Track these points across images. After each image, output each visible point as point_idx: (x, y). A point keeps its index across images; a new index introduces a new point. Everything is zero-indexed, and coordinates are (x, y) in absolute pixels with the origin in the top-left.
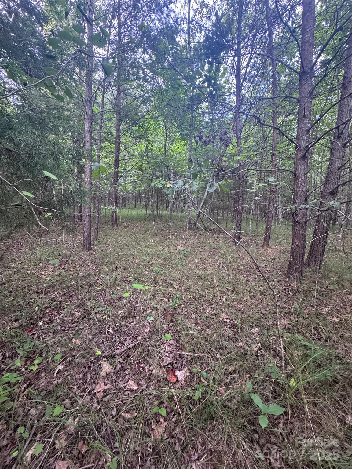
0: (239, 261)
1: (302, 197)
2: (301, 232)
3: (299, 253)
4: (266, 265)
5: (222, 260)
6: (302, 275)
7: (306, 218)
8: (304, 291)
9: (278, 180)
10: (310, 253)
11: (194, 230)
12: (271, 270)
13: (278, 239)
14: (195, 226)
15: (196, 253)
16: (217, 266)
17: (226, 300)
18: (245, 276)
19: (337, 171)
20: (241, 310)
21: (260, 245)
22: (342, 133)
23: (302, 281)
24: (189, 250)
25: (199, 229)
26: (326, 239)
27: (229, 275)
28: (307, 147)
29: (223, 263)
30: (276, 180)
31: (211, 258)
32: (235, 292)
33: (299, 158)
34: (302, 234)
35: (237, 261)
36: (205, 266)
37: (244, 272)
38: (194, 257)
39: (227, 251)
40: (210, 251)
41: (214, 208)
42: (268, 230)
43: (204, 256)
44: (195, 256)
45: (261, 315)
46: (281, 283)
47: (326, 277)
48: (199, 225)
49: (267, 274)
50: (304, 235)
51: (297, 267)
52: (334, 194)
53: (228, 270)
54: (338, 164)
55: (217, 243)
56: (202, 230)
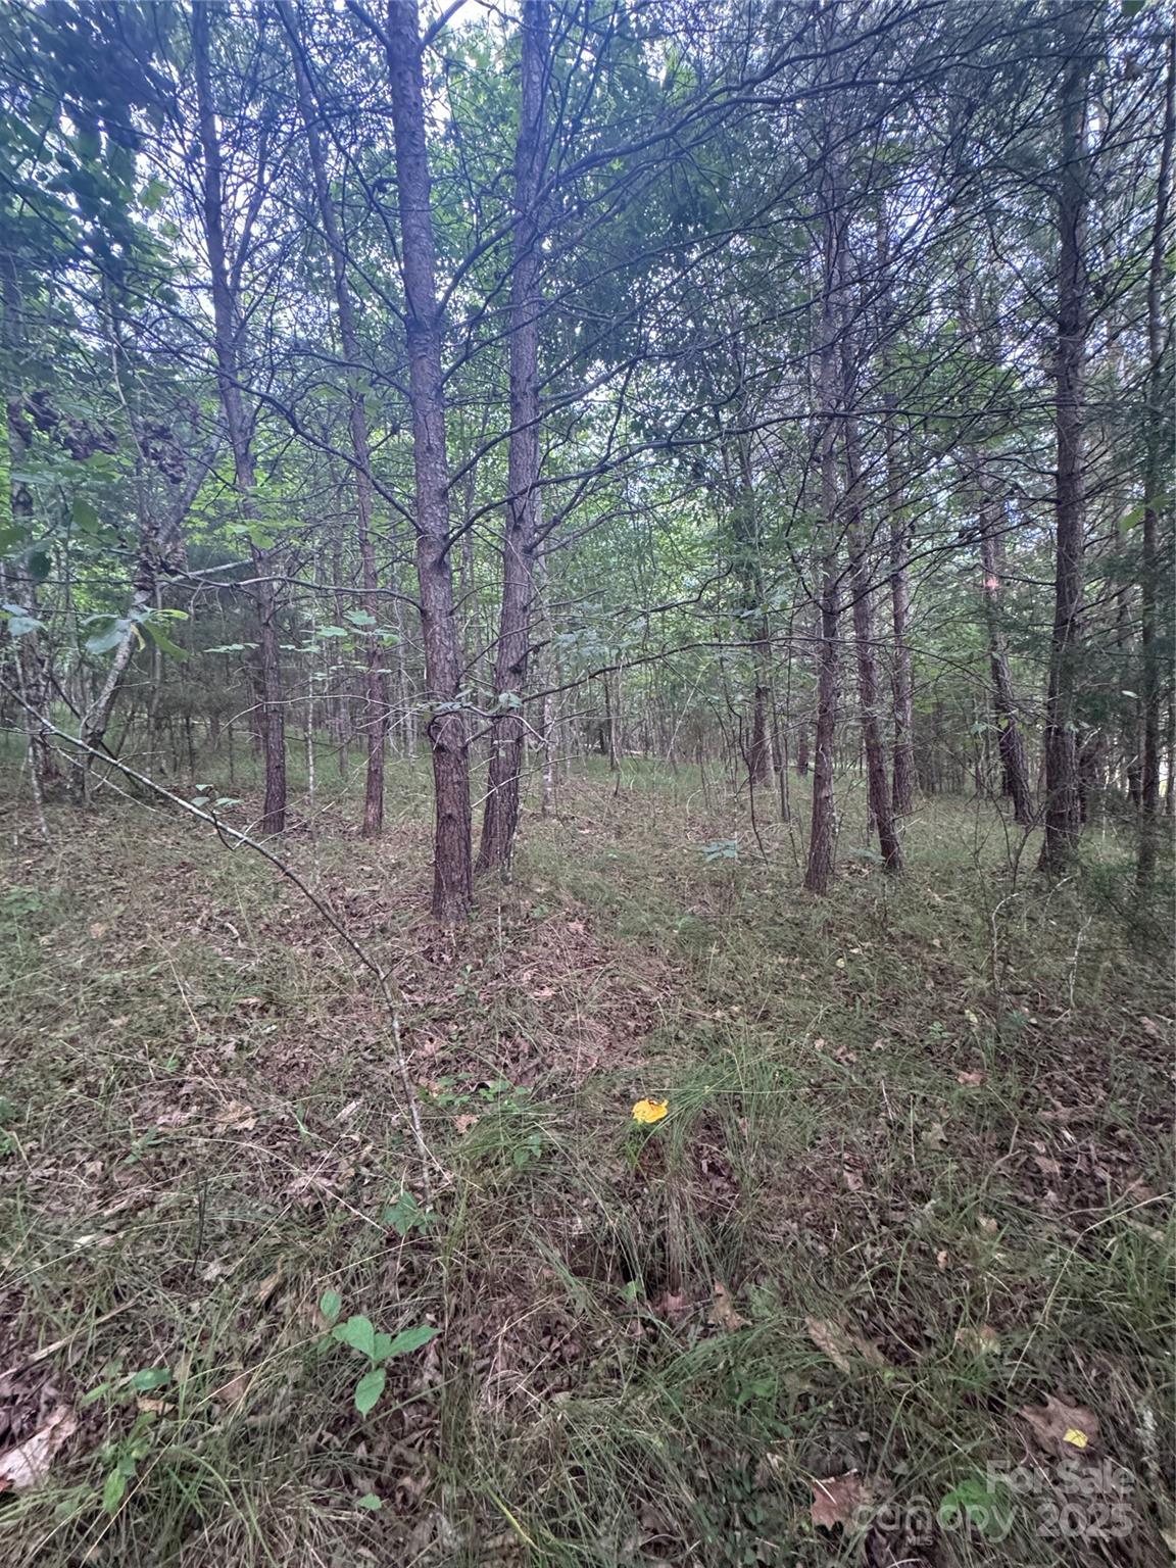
0: (283, 896)
1: (449, 678)
2: (456, 777)
3: (456, 837)
4: (376, 888)
5: (217, 905)
6: (469, 898)
7: (463, 739)
8: (477, 939)
9: (379, 624)
10: (487, 832)
11: (78, 802)
12: (389, 902)
13: (408, 800)
14: (80, 782)
15: (95, 899)
16: (196, 930)
17: (239, 1047)
18: (308, 941)
19: (520, 613)
20: (297, 1064)
21: (355, 828)
22: (521, 519)
23: (473, 915)
24: (55, 890)
25: (103, 794)
26: (516, 791)
27: (251, 955)
28: (445, 537)
29: (223, 913)
30: (372, 620)
31: (172, 904)
32: (273, 1009)
33: (428, 566)
34: (459, 783)
35: (276, 895)
36: (139, 945)
37: (306, 927)
38: (83, 919)
39: (239, 866)
40: (161, 880)
41: (166, 707)
42: (375, 776)
43: (137, 905)
44: (88, 911)
45: (366, 1054)
46: (419, 933)
47: (526, 888)
48: (97, 778)
49: (380, 918)
50: (465, 785)
51: (457, 877)
52: (519, 672)
53: (244, 936)
54: (520, 597)
55: (193, 843)
56: (118, 798)
